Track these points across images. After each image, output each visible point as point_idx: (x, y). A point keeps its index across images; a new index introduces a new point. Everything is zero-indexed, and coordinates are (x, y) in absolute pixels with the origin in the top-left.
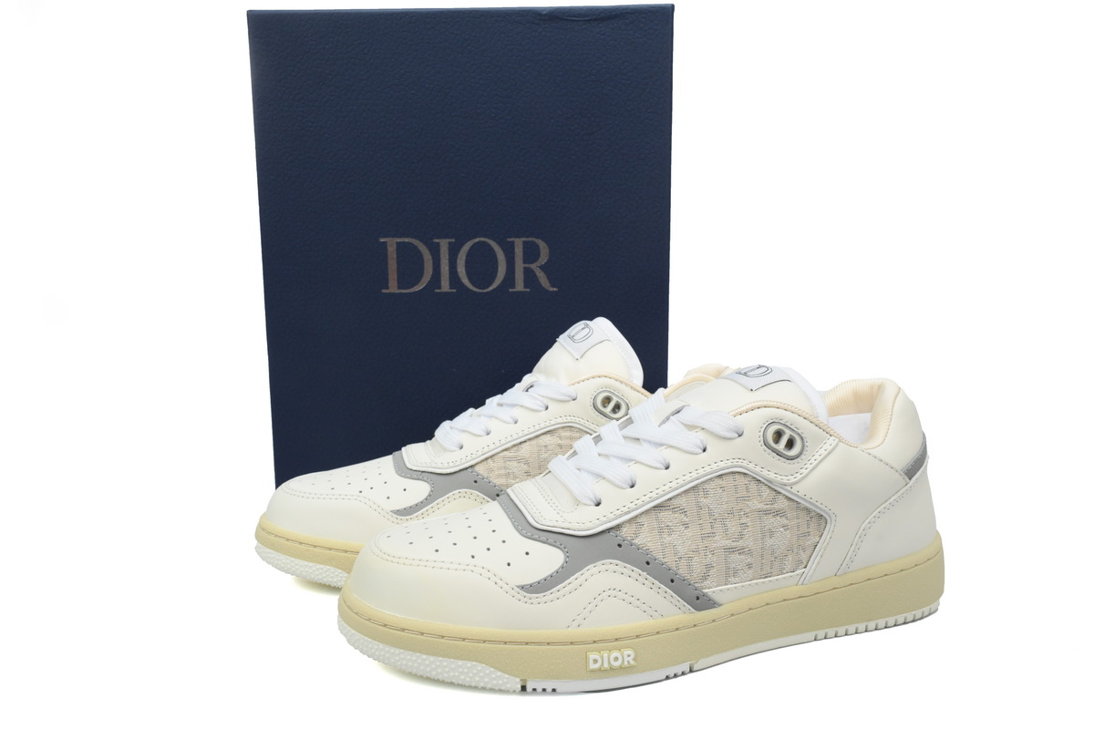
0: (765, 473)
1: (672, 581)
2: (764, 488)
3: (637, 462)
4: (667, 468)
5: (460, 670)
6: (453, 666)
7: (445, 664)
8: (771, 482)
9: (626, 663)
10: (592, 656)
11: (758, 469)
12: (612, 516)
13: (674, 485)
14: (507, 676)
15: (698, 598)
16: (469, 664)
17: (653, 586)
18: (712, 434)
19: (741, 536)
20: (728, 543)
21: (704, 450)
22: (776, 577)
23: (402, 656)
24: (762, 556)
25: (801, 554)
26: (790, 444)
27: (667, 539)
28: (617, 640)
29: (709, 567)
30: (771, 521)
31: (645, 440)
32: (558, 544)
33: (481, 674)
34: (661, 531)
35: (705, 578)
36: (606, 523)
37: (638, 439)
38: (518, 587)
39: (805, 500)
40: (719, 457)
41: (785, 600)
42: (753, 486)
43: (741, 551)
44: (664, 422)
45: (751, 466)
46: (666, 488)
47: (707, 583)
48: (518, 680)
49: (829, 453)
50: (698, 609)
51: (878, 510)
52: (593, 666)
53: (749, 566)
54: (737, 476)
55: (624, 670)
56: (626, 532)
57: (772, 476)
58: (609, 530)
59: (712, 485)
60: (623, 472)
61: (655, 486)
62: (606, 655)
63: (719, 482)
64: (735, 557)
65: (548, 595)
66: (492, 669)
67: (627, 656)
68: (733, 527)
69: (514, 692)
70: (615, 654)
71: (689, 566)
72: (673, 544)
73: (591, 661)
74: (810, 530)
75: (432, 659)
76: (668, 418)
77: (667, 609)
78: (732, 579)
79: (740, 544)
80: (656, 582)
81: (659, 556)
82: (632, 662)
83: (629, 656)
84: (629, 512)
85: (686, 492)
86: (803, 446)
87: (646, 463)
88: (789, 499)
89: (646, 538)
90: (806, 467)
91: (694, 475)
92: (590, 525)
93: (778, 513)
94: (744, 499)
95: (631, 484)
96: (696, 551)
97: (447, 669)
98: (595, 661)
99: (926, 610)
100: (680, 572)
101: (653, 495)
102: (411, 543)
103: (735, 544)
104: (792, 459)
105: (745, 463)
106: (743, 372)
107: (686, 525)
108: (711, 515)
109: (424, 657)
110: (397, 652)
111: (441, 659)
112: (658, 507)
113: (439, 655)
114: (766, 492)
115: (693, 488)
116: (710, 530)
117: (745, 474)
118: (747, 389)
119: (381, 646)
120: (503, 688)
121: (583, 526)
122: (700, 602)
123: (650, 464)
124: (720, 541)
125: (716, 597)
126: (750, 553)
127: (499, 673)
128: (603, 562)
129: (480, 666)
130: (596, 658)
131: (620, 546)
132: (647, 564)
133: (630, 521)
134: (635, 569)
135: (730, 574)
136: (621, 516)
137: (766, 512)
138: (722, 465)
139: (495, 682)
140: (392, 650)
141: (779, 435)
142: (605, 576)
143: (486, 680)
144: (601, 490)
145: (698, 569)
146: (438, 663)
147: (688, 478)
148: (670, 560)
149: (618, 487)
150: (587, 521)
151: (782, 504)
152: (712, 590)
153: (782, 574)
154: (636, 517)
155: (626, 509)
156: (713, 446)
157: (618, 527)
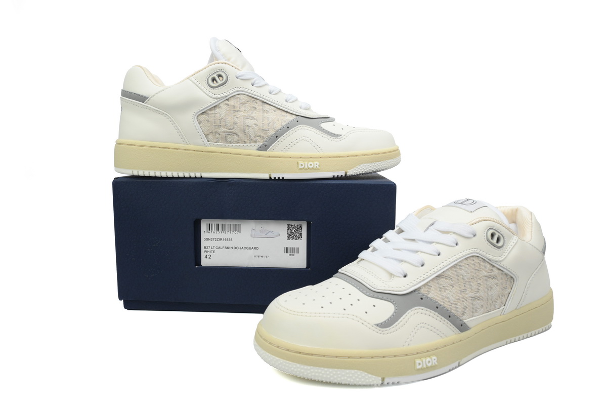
0: (488, 256)
1: (449, 316)
2: (487, 264)
3: (422, 252)
4: (439, 255)
5: (348, 375)
6: (343, 374)
7: (339, 373)
8: (490, 260)
9: (434, 364)
10: (418, 361)
11: (484, 254)
12: (415, 283)
13: (445, 264)
14: (374, 376)
15: (462, 325)
16: (353, 371)
17: (441, 320)
18: (460, 235)
19: (478, 290)
20: (473, 294)
21: (457, 244)
22: (492, 312)
23: (312, 370)
24: (487, 300)
25: (504, 298)
26: (498, 240)
27: (444, 294)
28: (427, 352)
29: (465, 308)
30: (491, 282)
31: (419, 240)
32: (389, 299)
33: (360, 377)
34: (440, 289)
35: (463, 314)
36: (413, 286)
37: (414, 240)
38: (375, 325)
39: (507, 270)
40: (465, 249)
41: (496, 324)
42: (482, 263)
43: (479, 298)
44: (426, 230)
45: (481, 252)
46: (441, 266)
47: (465, 317)
48: (380, 378)
49: (515, 244)
50: (462, 331)
51: (534, 274)
52: (418, 367)
53: (482, 306)
54: (474, 258)
55: (433, 368)
56: (423, 291)
57: (491, 257)
58: (415, 291)
59: (463, 263)
60: (417, 258)
61: (435, 266)
62: (424, 360)
63: (467, 261)
64: (477, 302)
65: (392, 328)
66: (366, 373)
67: (433, 360)
68: (475, 287)
69: (377, 386)
70: (428, 359)
71: (456, 308)
72: (447, 296)
73: (417, 364)
74: (507, 285)
75: (331, 370)
76: (428, 228)
77: (448, 332)
78: (475, 314)
79: (478, 294)
80: (443, 318)
81: (442, 303)
82: (436, 363)
83: (435, 360)
84: (424, 280)
85: (451, 268)
86: (504, 241)
87: (428, 252)
88: (499, 269)
89: (433, 294)
90: (506, 252)
91: (455, 258)
92: (404, 288)
93: (494, 277)
94: (479, 270)
95: (422, 264)
96: (458, 300)
97: (340, 376)
98: (420, 364)
99: (547, 326)
100: (452, 311)
101: (435, 270)
102: (304, 304)
103: (476, 295)
104: (499, 248)
105: (478, 251)
106: (460, 202)
107: (452, 286)
108: (464, 279)
109: (326, 369)
110: (309, 368)
111: (336, 370)
112: (438, 277)
113: (335, 368)
114: (488, 266)
115: (455, 266)
116: (463, 288)
117: (478, 257)
118: (468, 211)
119: (298, 365)
120: (372, 384)
121: (400, 289)
122: (462, 327)
123: (430, 253)
124: (469, 294)
125: (469, 325)
126: (482, 300)
127: (370, 375)
128: (416, 308)
129: (359, 372)
130: (420, 363)
131: (422, 299)
132: (437, 308)
133: (424, 285)
134: (432, 311)
135: (474, 311)
136: (420, 282)
137: (489, 277)
138: (467, 252)
139: (367, 381)
140: (306, 367)
141: (493, 235)
142: (417, 316)
143: (363, 380)
144: (405, 268)
145: (460, 310)
146: (334, 373)
147: (451, 260)
148: (446, 305)
149: (416, 266)
150: (402, 286)
151: (496, 272)
152: (467, 321)
153: (495, 309)
154: (427, 283)
155: (422, 279)
156: (461, 241)
157: (419, 289)
